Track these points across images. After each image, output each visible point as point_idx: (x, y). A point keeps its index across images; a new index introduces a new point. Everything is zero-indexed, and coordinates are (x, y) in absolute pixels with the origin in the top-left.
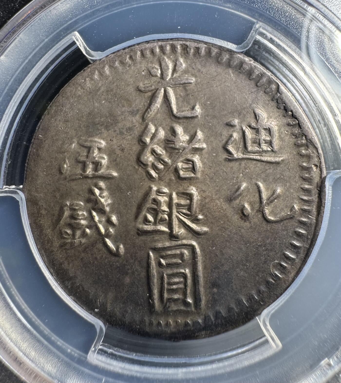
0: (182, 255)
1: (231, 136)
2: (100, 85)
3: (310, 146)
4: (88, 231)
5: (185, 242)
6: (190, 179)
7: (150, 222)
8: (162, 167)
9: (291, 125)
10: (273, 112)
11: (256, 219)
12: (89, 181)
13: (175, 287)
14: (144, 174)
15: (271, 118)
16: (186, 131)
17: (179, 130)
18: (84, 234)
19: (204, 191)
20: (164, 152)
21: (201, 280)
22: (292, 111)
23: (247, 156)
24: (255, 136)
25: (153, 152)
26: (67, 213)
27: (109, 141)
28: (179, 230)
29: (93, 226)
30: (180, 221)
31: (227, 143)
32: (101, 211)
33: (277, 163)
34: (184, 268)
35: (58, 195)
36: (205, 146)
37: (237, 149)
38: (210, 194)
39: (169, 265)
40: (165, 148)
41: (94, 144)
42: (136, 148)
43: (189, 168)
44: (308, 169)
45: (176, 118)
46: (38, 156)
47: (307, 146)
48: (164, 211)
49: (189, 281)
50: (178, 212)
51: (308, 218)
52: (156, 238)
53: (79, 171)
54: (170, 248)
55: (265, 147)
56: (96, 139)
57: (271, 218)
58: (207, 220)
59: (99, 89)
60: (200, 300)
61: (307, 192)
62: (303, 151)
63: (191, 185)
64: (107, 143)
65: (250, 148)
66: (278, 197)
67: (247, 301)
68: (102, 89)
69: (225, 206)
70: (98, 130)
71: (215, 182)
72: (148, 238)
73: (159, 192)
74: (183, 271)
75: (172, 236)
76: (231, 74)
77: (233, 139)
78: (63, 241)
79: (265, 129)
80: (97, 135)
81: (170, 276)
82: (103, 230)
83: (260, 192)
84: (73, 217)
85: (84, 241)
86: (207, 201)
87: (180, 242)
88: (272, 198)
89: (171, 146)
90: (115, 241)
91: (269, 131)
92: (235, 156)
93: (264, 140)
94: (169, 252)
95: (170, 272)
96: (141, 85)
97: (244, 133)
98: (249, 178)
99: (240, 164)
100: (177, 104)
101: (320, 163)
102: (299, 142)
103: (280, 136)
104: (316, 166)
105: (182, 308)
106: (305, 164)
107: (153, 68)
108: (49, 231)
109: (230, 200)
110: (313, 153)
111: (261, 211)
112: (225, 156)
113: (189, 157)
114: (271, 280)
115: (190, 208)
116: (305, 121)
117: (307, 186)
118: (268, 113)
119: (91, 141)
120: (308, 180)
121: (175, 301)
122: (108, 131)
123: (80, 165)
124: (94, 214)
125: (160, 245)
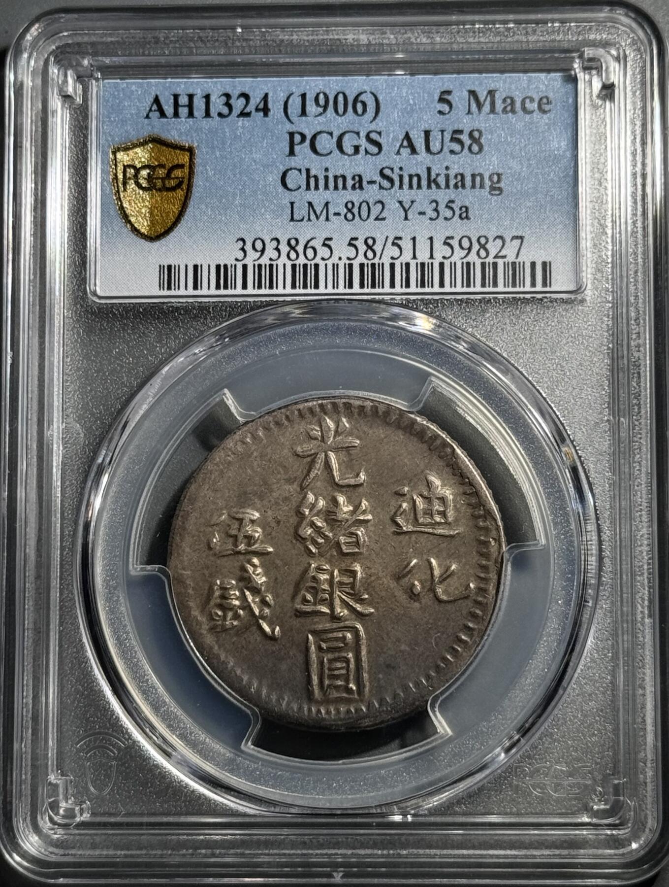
0: (344, 638)
1: (401, 506)
2: (253, 449)
3: (488, 517)
4: (241, 612)
5: (347, 623)
6: (353, 554)
7: (309, 601)
8: (323, 541)
9: (468, 494)
10: (448, 479)
11: (427, 600)
12: (241, 557)
13: (336, 672)
14: (303, 549)
15: (445, 485)
16: (350, 501)
17: (341, 499)
18: (236, 616)
19: (369, 568)
20: (325, 524)
21: (365, 665)
22: (468, 478)
23: (418, 529)
24: (426, 506)
25: (312, 524)
26: (217, 593)
27: (263, 513)
28: (340, 610)
29: (247, 607)
30: (342, 601)
31: (395, 514)
32: (255, 591)
33: (452, 537)
34: (347, 651)
35: (206, 572)
36: (370, 517)
37: (407, 521)
38: (376, 571)
39: (330, 650)
40: (326, 521)
41: (247, 515)
42: (294, 520)
43: (353, 542)
44: (486, 544)
45: (339, 487)
46: (184, 529)
47: (486, 518)
48: (325, 590)
49: (352, 666)
50: (340, 591)
51: (485, 597)
52: (315, 620)
53: (230, 547)
54: (332, 631)
55: (438, 519)
56: (248, 511)
57: (444, 598)
58: (373, 599)
59: (252, 453)
60: (364, 686)
61: (485, 568)
62: (481, 524)
63: (355, 561)
64: (260, 515)
65: (421, 520)
66: (453, 573)
67: (415, 687)
68: (255, 454)
69: (393, 584)
70: (251, 500)
71: (382, 558)
72: (308, 620)
73: (319, 569)
74: (345, 655)
75: (334, 618)
76: (400, 436)
77: (402, 510)
78: (213, 623)
79: (439, 499)
80: (249, 506)
81: (330, 661)
82: (257, 611)
83: (431, 568)
84: (224, 597)
85: (235, 623)
86: (373, 578)
87: (342, 624)
88: (445, 576)
89: (333, 517)
90: (271, 624)
91: (443, 500)
92: (404, 528)
93: (437, 510)
94: (331, 635)
95: (330, 656)
96: (299, 449)
97: (414, 502)
98: (418, 554)
99: (410, 538)
100: (340, 470)
101: (500, 536)
102: (476, 513)
103: (455, 506)
104: (494, 539)
105: (345, 695)
106: (482, 538)
107: (312, 430)
108: (196, 613)
109: (398, 577)
110: (492, 525)
111: (432, 590)
112: (394, 529)
113: (353, 529)
114: (442, 664)
115: (353, 585)
116: (482, 489)
117: (484, 562)
118: (443, 480)
119: (244, 513)
120: (486, 556)
121: (337, 688)
122: (262, 501)
123: (231, 540)
124: (247, 593)
125: (320, 627)
